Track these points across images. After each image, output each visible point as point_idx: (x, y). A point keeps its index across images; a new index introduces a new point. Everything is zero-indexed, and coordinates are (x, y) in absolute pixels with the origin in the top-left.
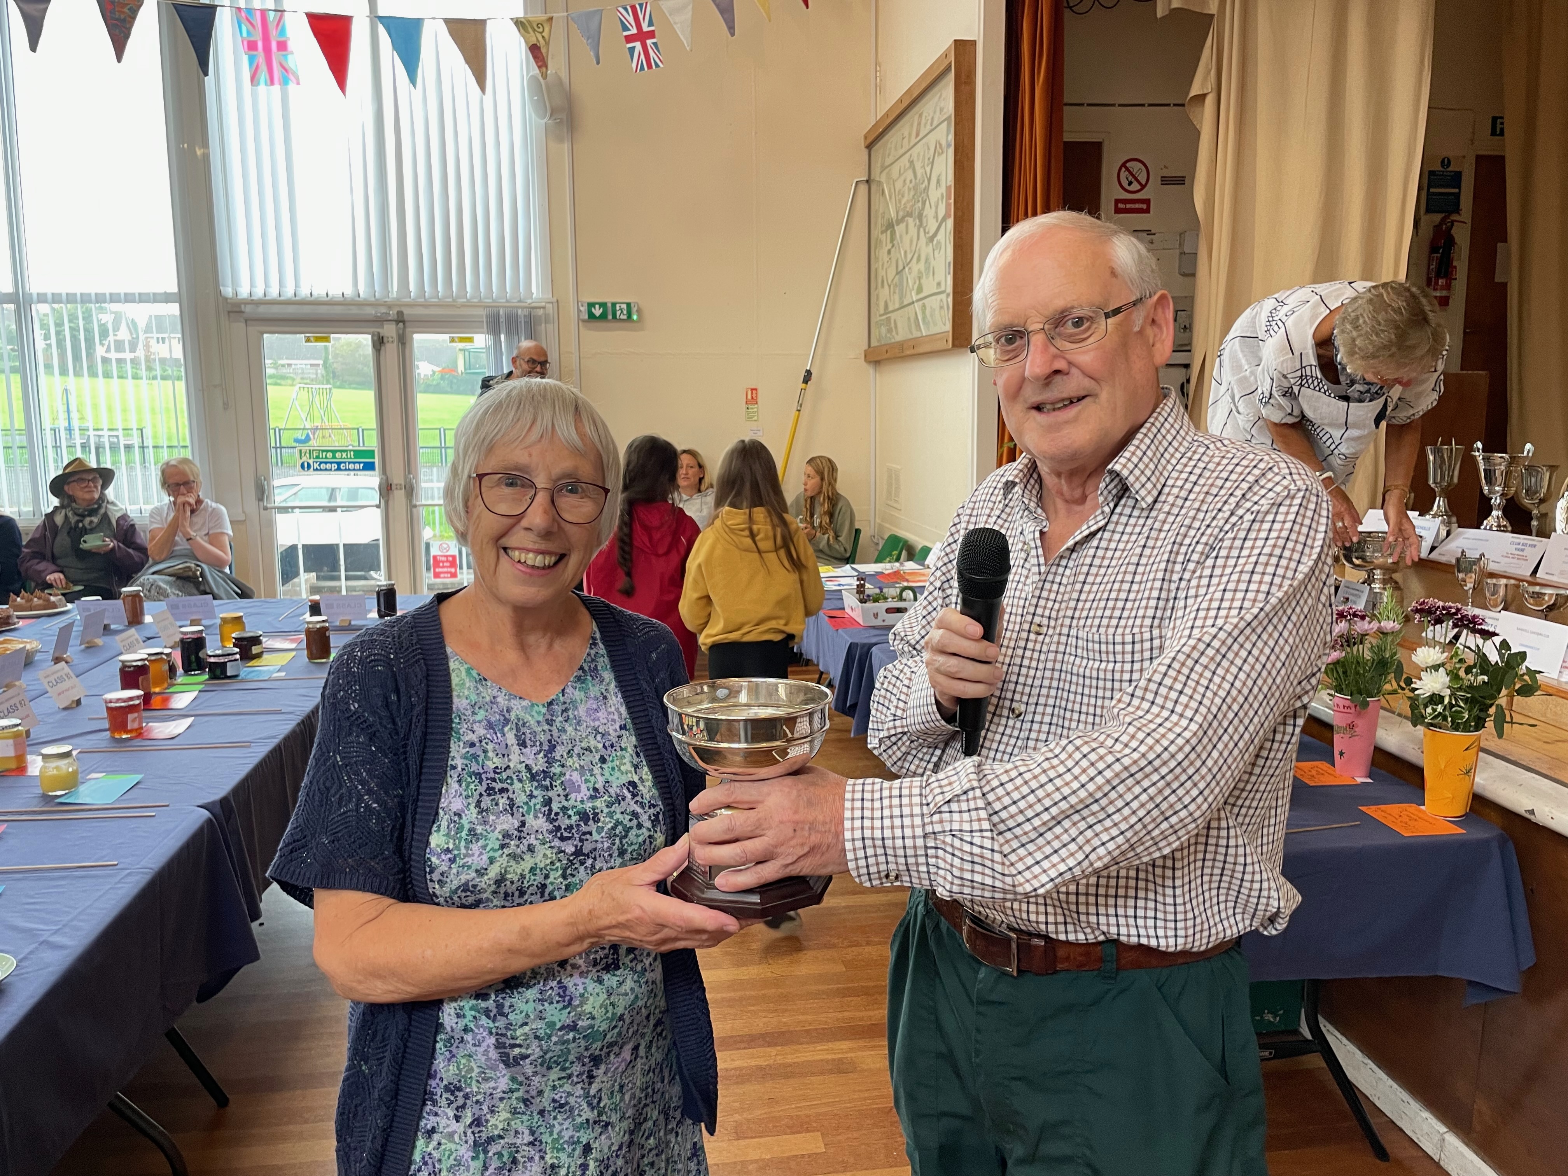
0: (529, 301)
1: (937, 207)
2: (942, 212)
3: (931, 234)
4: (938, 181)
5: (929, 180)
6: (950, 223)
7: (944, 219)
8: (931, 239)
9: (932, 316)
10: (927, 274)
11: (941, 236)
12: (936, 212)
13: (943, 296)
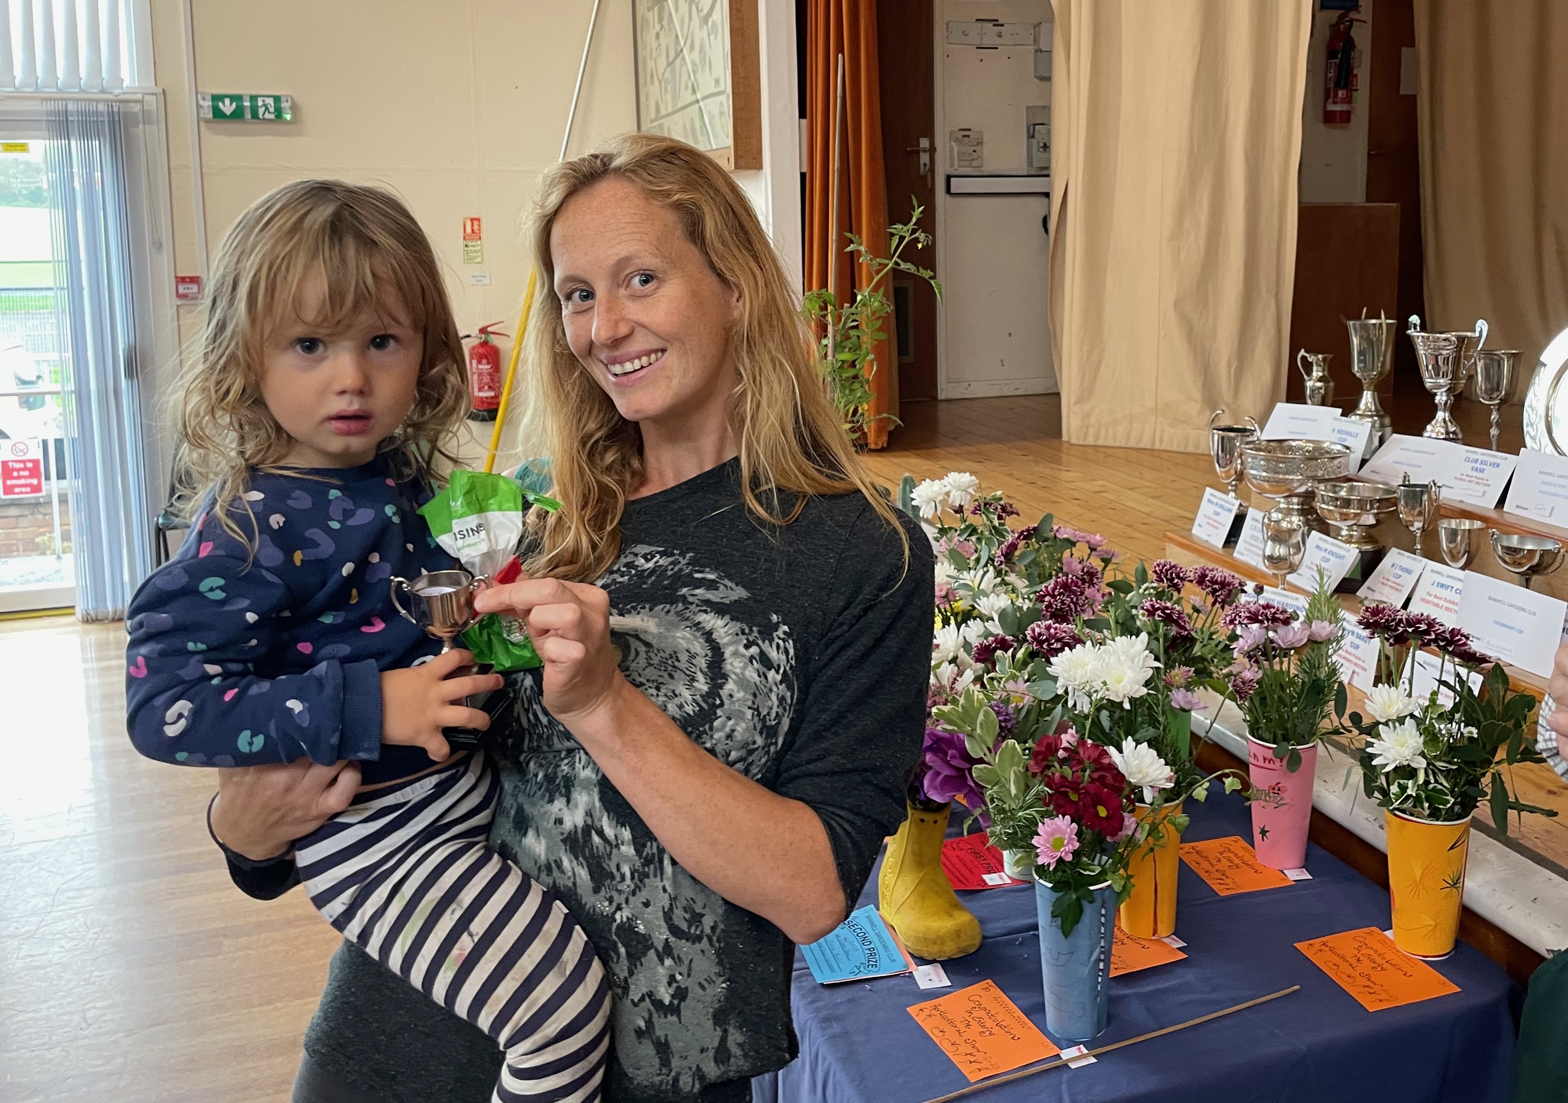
0: (117, 91)
3: (705, 13)
8: (706, 19)
9: (710, 124)
11: (716, 13)
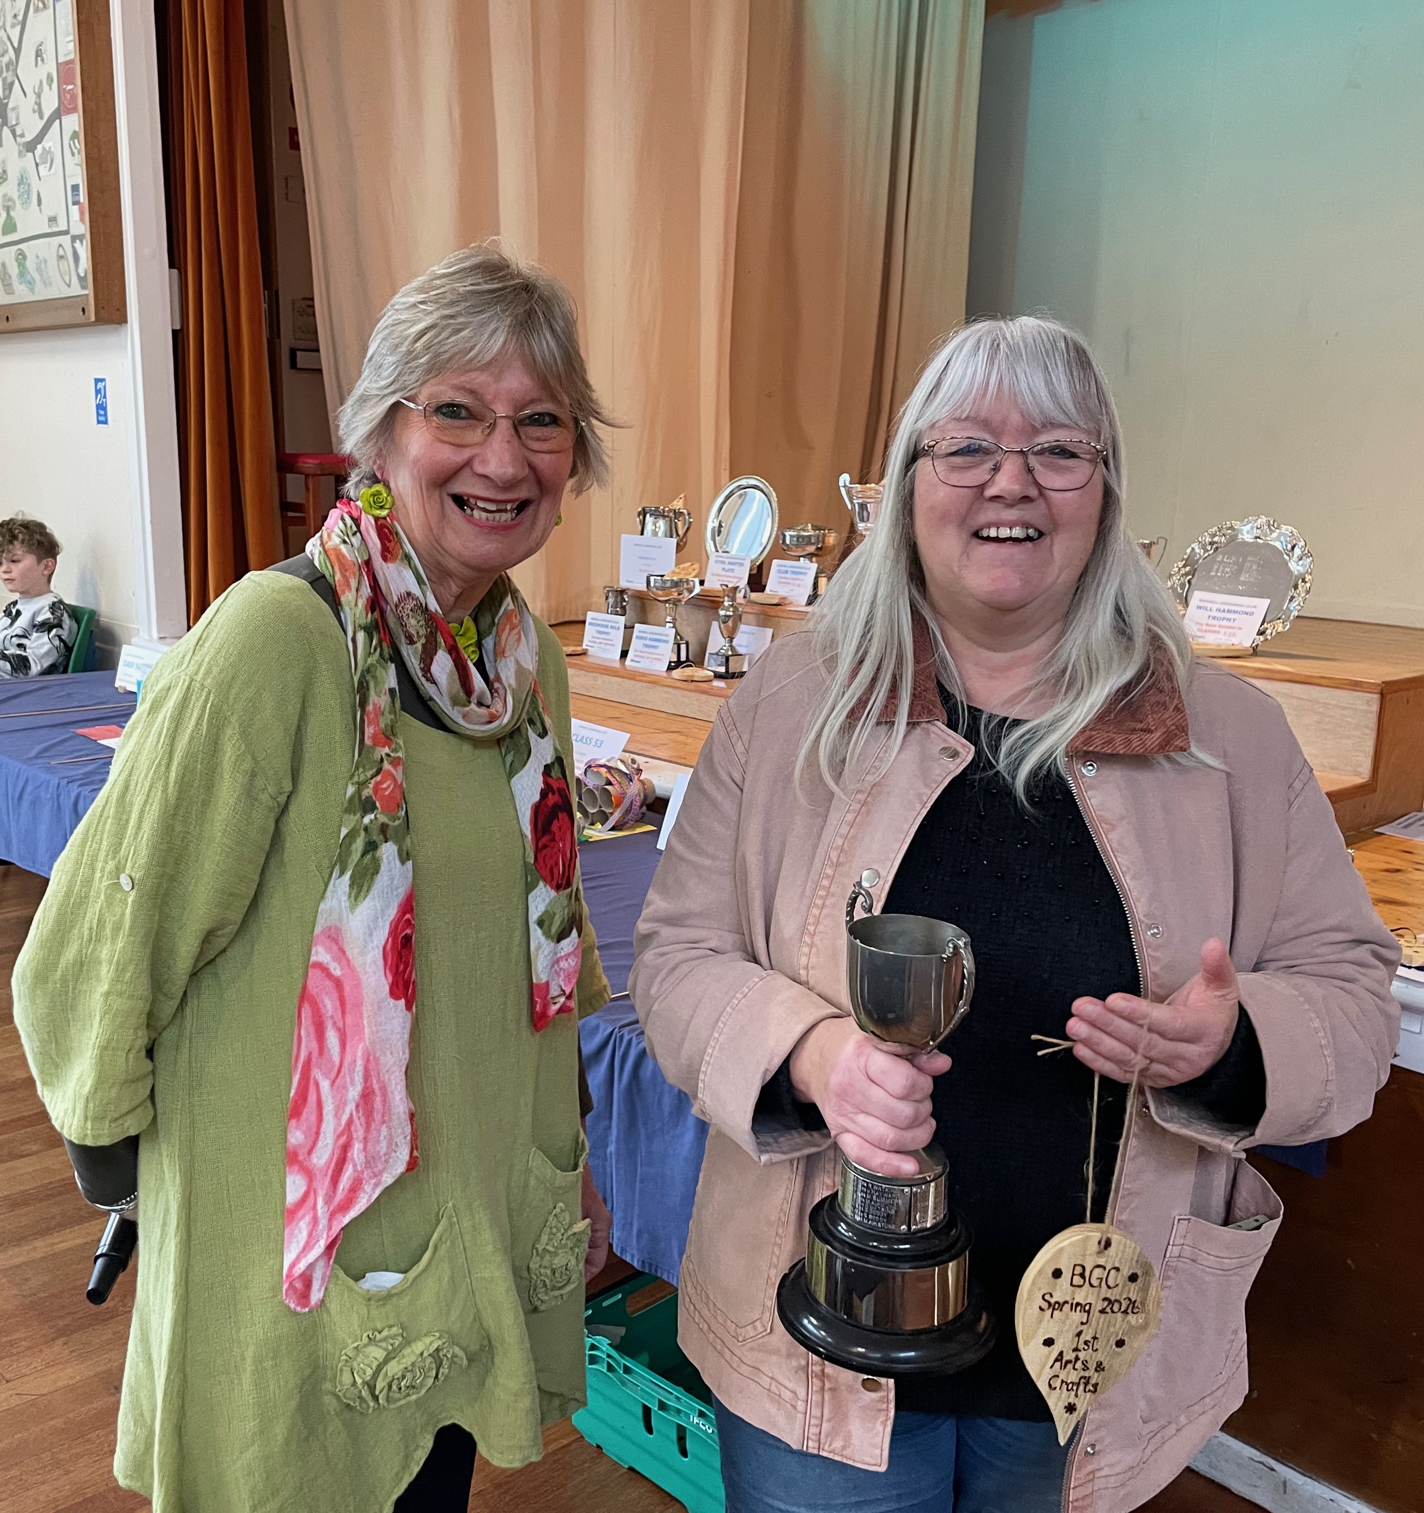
1: (39, 95)
2: (50, 103)
3: (29, 137)
4: (39, 54)
5: (18, 51)
6: (73, 122)
7: (57, 115)
8: (31, 147)
9: (39, 269)
10: (26, 203)
11: (51, 142)
12: (39, 105)
13: (66, 240)
